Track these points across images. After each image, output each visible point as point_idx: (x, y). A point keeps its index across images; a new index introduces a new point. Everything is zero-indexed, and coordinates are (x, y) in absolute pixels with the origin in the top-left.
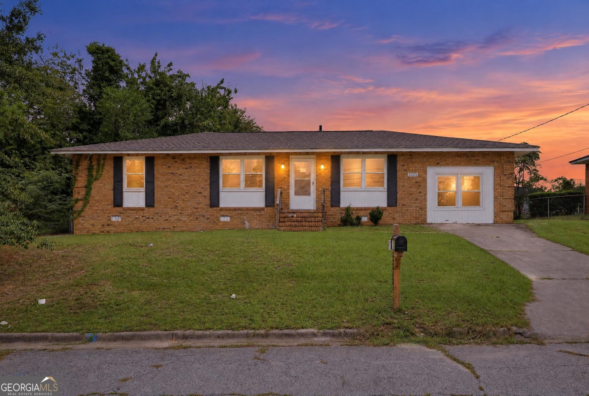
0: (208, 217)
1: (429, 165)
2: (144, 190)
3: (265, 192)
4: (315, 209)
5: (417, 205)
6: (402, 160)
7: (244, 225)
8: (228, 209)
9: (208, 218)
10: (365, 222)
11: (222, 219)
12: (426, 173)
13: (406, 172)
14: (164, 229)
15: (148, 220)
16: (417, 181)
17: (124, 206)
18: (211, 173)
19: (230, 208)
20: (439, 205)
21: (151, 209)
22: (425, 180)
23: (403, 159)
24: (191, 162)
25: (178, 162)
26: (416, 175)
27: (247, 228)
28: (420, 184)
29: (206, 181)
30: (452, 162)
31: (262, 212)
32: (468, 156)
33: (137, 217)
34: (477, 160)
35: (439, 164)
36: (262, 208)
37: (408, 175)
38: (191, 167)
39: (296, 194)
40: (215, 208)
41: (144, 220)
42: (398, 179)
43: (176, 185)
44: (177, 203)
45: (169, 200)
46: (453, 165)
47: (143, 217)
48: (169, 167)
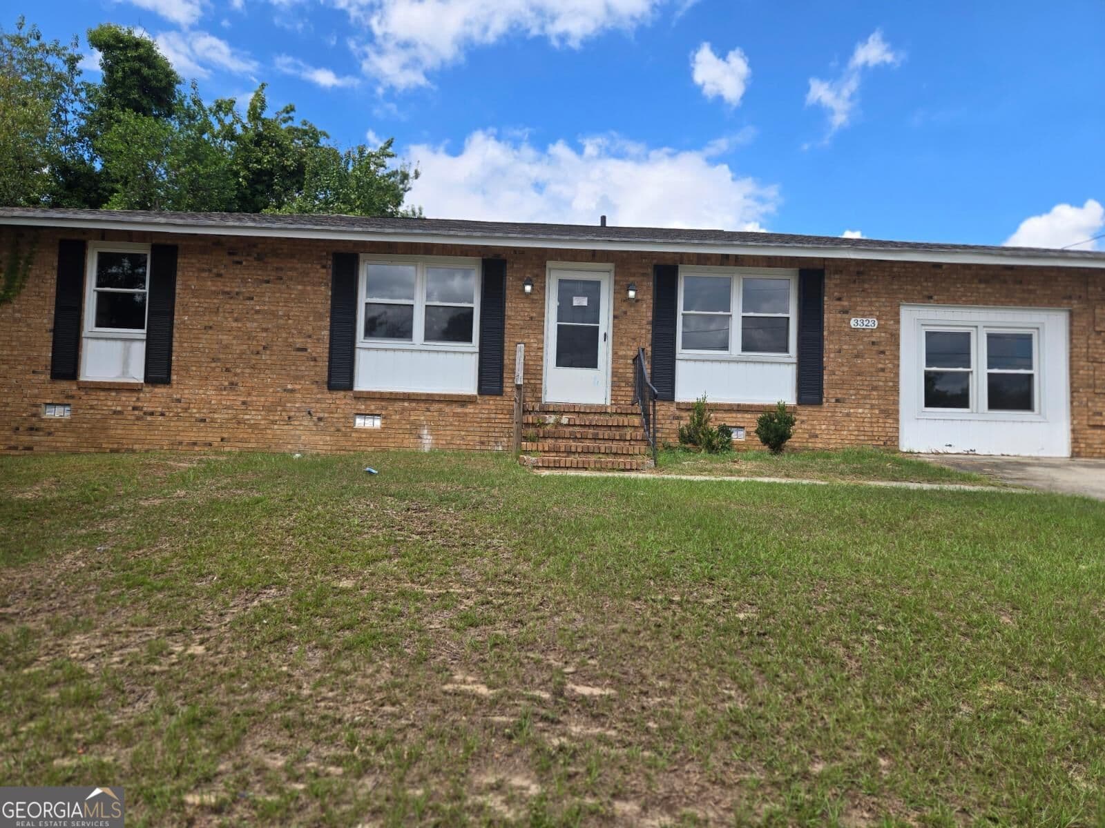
0: (321, 415)
1: (907, 300)
2: (144, 337)
3: (477, 355)
4: (608, 403)
5: (873, 402)
6: (836, 285)
7: (419, 440)
8: (377, 396)
9: (320, 419)
10: (739, 444)
11: (360, 422)
12: (898, 322)
13: (846, 316)
14: (195, 444)
15: (149, 418)
16: (874, 339)
17: (82, 378)
18: (334, 297)
19: (381, 393)
20: (928, 404)
21: (161, 391)
22: (895, 338)
23: (838, 282)
24: (281, 265)
25: (244, 263)
26: (871, 323)
27: (427, 449)
28: (882, 348)
29: (319, 317)
30: (963, 296)
31: (470, 409)
32: (1005, 282)
33: (119, 408)
34: (1030, 292)
35: (930, 298)
36: (469, 397)
37: (853, 323)
38: (281, 279)
39: (562, 361)
40: (341, 394)
41: (138, 419)
42: (825, 333)
43: (235, 324)
44: (236, 375)
45: (213, 365)
46: (966, 302)
47: (135, 408)
48: (219, 275)
